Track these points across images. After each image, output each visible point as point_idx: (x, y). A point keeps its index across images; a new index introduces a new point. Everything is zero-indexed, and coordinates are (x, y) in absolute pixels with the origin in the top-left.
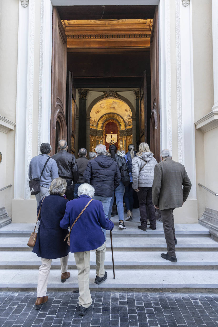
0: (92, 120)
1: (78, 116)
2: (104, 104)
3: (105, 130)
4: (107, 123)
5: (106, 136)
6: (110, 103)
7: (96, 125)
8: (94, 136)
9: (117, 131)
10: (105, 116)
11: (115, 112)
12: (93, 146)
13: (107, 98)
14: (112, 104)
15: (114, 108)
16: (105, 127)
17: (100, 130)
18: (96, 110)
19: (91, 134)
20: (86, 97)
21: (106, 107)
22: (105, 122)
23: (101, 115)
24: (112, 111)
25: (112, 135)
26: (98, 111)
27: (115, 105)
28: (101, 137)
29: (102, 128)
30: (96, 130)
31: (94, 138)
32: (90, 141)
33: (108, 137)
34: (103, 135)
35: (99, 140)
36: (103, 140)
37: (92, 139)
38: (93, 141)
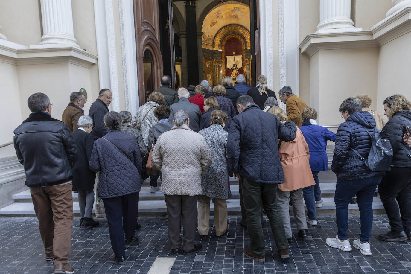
0: (206, 36)
1: (185, 32)
2: (221, 12)
3: (225, 50)
4: (226, 39)
5: (226, 59)
6: (229, 9)
7: (212, 43)
8: (210, 59)
9: (242, 52)
10: (224, 30)
11: (238, 23)
12: (208, 73)
13: (224, 3)
14: (233, 11)
15: (236, 16)
16: (224, 45)
17: (217, 51)
18: (211, 21)
19: (205, 57)
20: (195, 3)
21: (224, 16)
22: (224, 38)
23: (219, 28)
24: (234, 21)
25: (235, 56)
26: (213, 22)
27: (238, 13)
28: (220, 61)
29: (220, 47)
30: (212, 50)
31: (209, 62)
32: (205, 67)
33: (230, 60)
34: (223, 58)
35: (217, 65)
36: (222, 65)
37: (207, 64)
38: (208, 67)
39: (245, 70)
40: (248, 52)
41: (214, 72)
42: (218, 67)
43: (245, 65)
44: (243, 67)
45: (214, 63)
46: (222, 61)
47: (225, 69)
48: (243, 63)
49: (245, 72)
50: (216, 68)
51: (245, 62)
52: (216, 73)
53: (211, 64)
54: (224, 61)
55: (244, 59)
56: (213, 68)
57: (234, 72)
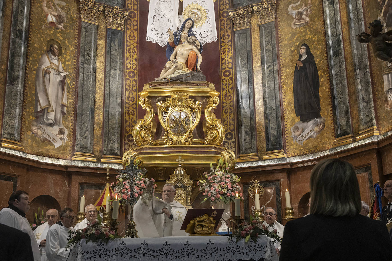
12: (51, 51)
28: (115, 11)
31: (63, 8)
32: (30, 14)
33: (160, 12)
34: (129, 5)
35: (102, 27)
36: (124, 28)
37: (48, 7)
38: (52, 23)
39: (228, 57)
41: (82, 53)
42: (104, 37)
43: (230, 37)
44: (222, 46)
45: (88, 16)
46: (123, 14)
47: (136, 51)
48: (221, 29)
49: (230, 66)
50: (93, 39)
51: (229, 22)
52: (92, 58)
53: (71, 17)
54: (136, 19)
55: (225, 14)
56: (82, 36)
57: (178, 52)
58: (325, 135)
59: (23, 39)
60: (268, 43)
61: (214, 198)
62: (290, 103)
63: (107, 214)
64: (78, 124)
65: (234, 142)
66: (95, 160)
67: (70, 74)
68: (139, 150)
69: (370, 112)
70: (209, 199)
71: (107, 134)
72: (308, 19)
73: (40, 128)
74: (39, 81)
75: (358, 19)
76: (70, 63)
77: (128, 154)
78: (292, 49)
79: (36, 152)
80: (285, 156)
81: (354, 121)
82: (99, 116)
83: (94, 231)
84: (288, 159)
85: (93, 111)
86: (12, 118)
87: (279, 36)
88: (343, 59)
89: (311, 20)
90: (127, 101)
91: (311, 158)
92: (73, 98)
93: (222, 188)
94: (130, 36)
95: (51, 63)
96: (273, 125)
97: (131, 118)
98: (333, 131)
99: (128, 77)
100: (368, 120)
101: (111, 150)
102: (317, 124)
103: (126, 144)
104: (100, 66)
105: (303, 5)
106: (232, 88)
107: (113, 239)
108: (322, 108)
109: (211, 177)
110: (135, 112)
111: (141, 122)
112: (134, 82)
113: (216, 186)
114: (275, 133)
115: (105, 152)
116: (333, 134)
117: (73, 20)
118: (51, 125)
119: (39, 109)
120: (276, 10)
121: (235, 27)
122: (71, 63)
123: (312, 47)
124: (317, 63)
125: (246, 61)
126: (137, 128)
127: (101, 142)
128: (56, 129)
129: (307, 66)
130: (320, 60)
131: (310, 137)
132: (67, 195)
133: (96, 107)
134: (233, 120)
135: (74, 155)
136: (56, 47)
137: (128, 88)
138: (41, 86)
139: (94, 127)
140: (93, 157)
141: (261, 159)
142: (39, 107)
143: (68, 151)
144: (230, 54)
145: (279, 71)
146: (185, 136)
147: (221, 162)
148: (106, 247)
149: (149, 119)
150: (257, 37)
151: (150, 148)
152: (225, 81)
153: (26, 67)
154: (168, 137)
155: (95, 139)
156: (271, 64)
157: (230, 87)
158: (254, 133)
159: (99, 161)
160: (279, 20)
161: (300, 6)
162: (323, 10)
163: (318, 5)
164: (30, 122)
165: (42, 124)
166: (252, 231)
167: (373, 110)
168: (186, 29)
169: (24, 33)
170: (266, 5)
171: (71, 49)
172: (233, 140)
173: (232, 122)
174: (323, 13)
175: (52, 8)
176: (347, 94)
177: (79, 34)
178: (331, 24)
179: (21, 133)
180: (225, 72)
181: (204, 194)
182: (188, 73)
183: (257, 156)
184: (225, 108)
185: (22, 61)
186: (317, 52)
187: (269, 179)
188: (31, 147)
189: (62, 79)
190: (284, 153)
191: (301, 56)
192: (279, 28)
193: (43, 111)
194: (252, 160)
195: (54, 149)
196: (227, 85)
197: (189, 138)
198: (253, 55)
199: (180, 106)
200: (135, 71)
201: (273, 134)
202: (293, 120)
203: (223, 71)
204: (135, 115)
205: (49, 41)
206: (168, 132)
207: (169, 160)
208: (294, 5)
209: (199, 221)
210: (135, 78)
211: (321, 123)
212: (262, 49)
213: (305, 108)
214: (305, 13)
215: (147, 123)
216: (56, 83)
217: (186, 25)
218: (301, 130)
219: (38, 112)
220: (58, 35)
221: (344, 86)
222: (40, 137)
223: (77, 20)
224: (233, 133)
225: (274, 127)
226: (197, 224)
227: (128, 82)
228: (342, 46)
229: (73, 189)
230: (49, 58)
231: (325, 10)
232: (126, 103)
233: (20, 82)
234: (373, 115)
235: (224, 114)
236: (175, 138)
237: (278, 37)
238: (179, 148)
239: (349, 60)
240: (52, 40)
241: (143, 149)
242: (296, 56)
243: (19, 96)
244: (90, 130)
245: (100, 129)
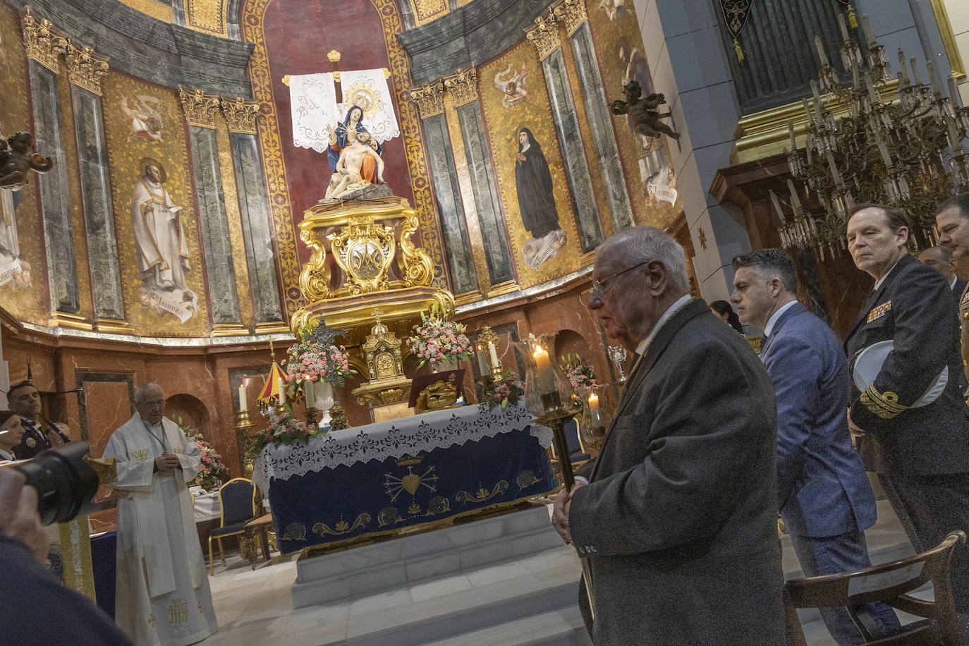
8: (153, 84)
12: (148, 176)
17: (212, 41)
25: (342, 74)
28: (238, 106)
29: (236, 26)
30: (169, 28)
31: (154, 107)
32: (104, 120)
33: (308, 101)
34: (258, 94)
35: (222, 132)
36: (257, 130)
37: (131, 107)
38: (143, 133)
39: (418, 159)
40: (424, 50)
41: (198, 175)
42: (227, 146)
43: (417, 130)
44: (407, 144)
45: (197, 117)
46: (252, 108)
47: (280, 163)
48: (403, 119)
49: (423, 171)
50: (211, 150)
51: (412, 106)
52: (215, 181)
53: (171, 121)
54: (272, 114)
55: (405, 97)
56: (193, 149)
57: (347, 158)
58: (569, 251)
59: (100, 161)
60: (472, 132)
61: (434, 360)
62: (515, 215)
63: (282, 406)
64: (211, 283)
65: (445, 279)
66: (246, 332)
67: (185, 208)
68: (314, 307)
69: (626, 212)
70: (428, 361)
71: (258, 291)
72: (524, 93)
73: (152, 295)
74: (137, 224)
75: (595, 86)
76: (181, 192)
77: (299, 316)
78: (508, 137)
79: (153, 332)
80: (518, 288)
81: (606, 228)
82: (241, 267)
83: (284, 429)
84: (523, 292)
85: (230, 261)
86: (107, 286)
87: (487, 121)
88: (581, 144)
89: (529, 93)
90: (280, 240)
91: (553, 286)
92: (196, 244)
93: (444, 344)
94: (267, 141)
95: (151, 194)
96: (496, 248)
97: (289, 264)
98: (579, 245)
99: (274, 204)
100: (625, 224)
101: (268, 314)
102: (556, 239)
103: (288, 302)
104: (230, 191)
105: (516, 73)
106: (431, 203)
107: (315, 436)
108: (559, 216)
109: (425, 331)
110: (294, 254)
111: (308, 268)
112: (286, 210)
113: (435, 342)
114: (500, 258)
115: (259, 318)
116: (580, 249)
117: (174, 125)
118: (169, 289)
119: (146, 268)
120: (478, 84)
121: (422, 113)
122: (184, 191)
123: (534, 132)
124: (545, 153)
125: (445, 161)
126: (305, 276)
127: (251, 305)
128: (177, 295)
129: (532, 158)
130: (550, 149)
131: (549, 257)
132: (212, 389)
133: (234, 254)
134: (439, 248)
135: (213, 330)
136: (155, 168)
137: (278, 219)
138: (143, 232)
139: (236, 285)
140: (243, 328)
141: (485, 298)
142: (145, 264)
143: (202, 325)
144: (421, 155)
145: (493, 171)
146: (378, 278)
147: (435, 308)
148: (306, 449)
149: (319, 260)
150: (457, 126)
151: (329, 302)
152: (418, 194)
153: (113, 206)
154: (353, 283)
155: (242, 302)
156: (482, 162)
157: (428, 201)
158: (471, 263)
159: (252, 333)
160: (483, 98)
161: (512, 74)
162: (544, 78)
163: (537, 71)
164: (135, 289)
165: (154, 289)
166: (508, 392)
167: (630, 209)
168: (351, 122)
169: (99, 151)
170: (462, 77)
171: (180, 170)
172: (443, 276)
173: (437, 251)
174: (545, 81)
175: (138, 109)
176: (592, 192)
177: (189, 146)
178: (557, 96)
179: (125, 307)
180: (417, 181)
181: (419, 355)
182: (367, 188)
183: (480, 293)
184: (425, 233)
185: (104, 196)
186: (544, 139)
187: (501, 322)
188: (145, 325)
189: (174, 217)
190: (517, 284)
191: (521, 147)
192: (485, 109)
193: (152, 269)
194: (474, 300)
195: (181, 325)
196: (424, 199)
197: (383, 280)
198: (454, 151)
199: (362, 236)
200: (285, 194)
201: (497, 261)
202: (522, 237)
203: (415, 179)
204: (295, 259)
205: (141, 161)
206: (351, 276)
207: (360, 316)
208: (503, 74)
209: (431, 392)
210: (286, 204)
211: (561, 236)
212: (465, 142)
213: (537, 218)
214: (519, 84)
215: (319, 267)
216: (166, 226)
217: (352, 116)
218: (535, 250)
219: (145, 272)
220: (155, 150)
221: (586, 181)
222: (155, 310)
223: (181, 124)
224: (441, 266)
225: (498, 250)
226: (429, 396)
227: (277, 210)
228: (577, 125)
229: (221, 379)
230: (147, 188)
231: (546, 77)
232: (279, 242)
233: (108, 229)
234: (631, 216)
235: (425, 240)
236: (364, 284)
237: (485, 122)
238: (372, 296)
239: (588, 145)
240: (148, 159)
241: (319, 305)
242: (515, 147)
243: (110, 251)
244: (230, 289)
245: (245, 285)
